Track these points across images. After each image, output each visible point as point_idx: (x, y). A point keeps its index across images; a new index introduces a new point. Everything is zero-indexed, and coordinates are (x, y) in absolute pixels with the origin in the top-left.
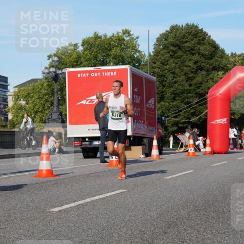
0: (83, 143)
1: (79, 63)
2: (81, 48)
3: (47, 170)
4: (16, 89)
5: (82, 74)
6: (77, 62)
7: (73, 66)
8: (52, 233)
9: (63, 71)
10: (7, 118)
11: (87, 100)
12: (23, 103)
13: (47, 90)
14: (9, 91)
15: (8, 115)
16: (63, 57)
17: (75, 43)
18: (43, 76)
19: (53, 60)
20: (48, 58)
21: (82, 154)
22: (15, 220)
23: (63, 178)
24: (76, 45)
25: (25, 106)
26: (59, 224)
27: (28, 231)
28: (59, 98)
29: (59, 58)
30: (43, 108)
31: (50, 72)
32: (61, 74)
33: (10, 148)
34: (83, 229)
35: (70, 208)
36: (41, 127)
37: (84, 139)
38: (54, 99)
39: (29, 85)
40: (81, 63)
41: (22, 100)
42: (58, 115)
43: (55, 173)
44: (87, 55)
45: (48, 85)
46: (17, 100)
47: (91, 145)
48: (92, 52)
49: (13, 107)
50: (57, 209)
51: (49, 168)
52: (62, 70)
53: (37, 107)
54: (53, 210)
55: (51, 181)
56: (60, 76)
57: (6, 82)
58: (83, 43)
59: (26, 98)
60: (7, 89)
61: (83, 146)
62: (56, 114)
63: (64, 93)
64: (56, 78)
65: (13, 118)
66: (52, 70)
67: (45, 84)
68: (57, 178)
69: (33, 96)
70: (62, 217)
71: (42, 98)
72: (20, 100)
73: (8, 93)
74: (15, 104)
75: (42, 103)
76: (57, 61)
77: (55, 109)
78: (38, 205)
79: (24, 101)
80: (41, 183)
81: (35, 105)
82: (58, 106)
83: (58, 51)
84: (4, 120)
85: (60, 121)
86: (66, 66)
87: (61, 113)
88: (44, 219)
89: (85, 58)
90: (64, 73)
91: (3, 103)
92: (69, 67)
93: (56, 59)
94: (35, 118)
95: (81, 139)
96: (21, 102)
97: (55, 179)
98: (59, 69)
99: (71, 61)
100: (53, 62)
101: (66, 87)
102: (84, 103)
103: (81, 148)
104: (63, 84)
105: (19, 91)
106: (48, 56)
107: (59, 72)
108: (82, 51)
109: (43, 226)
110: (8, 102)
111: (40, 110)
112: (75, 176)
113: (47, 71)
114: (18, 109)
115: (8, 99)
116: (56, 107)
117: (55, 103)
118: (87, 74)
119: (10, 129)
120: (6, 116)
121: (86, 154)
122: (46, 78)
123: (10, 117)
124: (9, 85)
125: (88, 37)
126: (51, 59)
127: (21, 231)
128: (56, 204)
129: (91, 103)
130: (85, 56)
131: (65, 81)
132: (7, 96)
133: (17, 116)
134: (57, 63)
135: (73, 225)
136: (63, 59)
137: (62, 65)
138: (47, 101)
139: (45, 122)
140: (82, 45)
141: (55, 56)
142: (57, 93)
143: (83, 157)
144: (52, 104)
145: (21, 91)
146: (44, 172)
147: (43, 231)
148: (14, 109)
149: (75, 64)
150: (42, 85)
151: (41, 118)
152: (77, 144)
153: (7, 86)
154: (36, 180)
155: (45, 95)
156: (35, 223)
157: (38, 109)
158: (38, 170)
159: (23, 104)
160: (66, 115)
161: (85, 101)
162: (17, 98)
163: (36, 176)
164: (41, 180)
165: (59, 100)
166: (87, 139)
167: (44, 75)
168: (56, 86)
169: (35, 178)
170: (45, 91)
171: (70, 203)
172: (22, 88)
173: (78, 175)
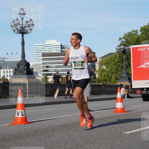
0: (143, 92)
1: (139, 42)
2: (140, 33)
3: (121, 108)
4: (101, 60)
5: (141, 49)
6: (137, 41)
7: (135, 44)
8: (126, 147)
10: (95, 77)
11: (144, 65)
12: (104, 67)
13: (119, 59)
15: (95, 75)
16: (129, 39)
17: (136, 30)
20: (119, 40)
21: (142, 98)
22: (104, 138)
23: (131, 113)
24: (136, 31)
25: (105, 69)
26: (130, 141)
27: (112, 145)
28: (127, 64)
29: (126, 39)
30: (117, 71)
31: (121, 48)
32: (127, 49)
33: (98, 95)
34: (146, 146)
35: (137, 132)
36: (116, 82)
37: (143, 89)
38: (123, 65)
39: (108, 56)
40: (140, 42)
41: (104, 66)
42: (126, 74)
43: (126, 110)
44: (143, 37)
45: (119, 57)
46: (101, 66)
47: (147, 93)
48: (147, 35)
49: (99, 70)
50: (128, 132)
51: (122, 107)
52: (128, 47)
53: (113, 70)
54: (126, 133)
55: (123, 115)
56: (127, 50)
58: (141, 29)
59: (106, 64)
61: (142, 94)
63: (130, 61)
64: (124, 52)
65: (99, 77)
66: (122, 47)
67: (118, 56)
68: (127, 113)
69: (110, 63)
70: (132, 137)
71: (116, 64)
72: (103, 66)
74: (100, 68)
75: (116, 68)
76: (125, 41)
77: (124, 71)
78: (116, 130)
79: (105, 66)
80: (118, 116)
81: (112, 69)
82: (126, 69)
83: (125, 35)
84: (94, 78)
85: (127, 78)
87: (128, 73)
88: (121, 139)
89: (142, 39)
90: (129, 49)
91: (93, 68)
92: (132, 45)
93: (124, 40)
94: (112, 76)
95: (141, 89)
96: (103, 67)
97: (126, 114)
98: (126, 46)
99: (134, 41)
100: (123, 42)
101: (130, 57)
102: (143, 67)
103: (141, 95)
104: (128, 55)
105: (102, 61)
106: (119, 38)
107: (126, 48)
108: (140, 34)
109: (121, 142)
110: (95, 67)
111: (115, 71)
112: (138, 112)
113: (119, 48)
114: (102, 71)
115: (96, 66)
116: (124, 70)
117: (124, 67)
118: (144, 49)
119: (97, 83)
120: (95, 76)
121: (144, 99)
122: (118, 52)
123: (97, 76)
125: (144, 26)
126: (121, 41)
127: (107, 145)
128: (128, 129)
129: (147, 67)
130: (142, 37)
131: (130, 54)
132: (95, 64)
133: (101, 76)
134: (125, 43)
135: (140, 143)
137: (128, 44)
138: (119, 66)
139: (118, 79)
140: (141, 31)
141: (124, 38)
142: (125, 61)
143: (142, 100)
144: (122, 68)
145: (103, 61)
146: (119, 109)
147: (121, 145)
148: (99, 71)
149: (136, 42)
150: (116, 56)
151: (115, 76)
152: (139, 92)
154: (114, 114)
155: (118, 62)
156: (116, 140)
157: (114, 71)
158: (115, 108)
159: (104, 68)
160: (131, 74)
161: (143, 65)
163: (114, 112)
164: (117, 114)
165: (126, 65)
166: (145, 89)
167: (117, 50)
168: (124, 57)
169: (114, 113)
170: (118, 60)
171: (136, 129)
172: (104, 59)
173: (140, 111)
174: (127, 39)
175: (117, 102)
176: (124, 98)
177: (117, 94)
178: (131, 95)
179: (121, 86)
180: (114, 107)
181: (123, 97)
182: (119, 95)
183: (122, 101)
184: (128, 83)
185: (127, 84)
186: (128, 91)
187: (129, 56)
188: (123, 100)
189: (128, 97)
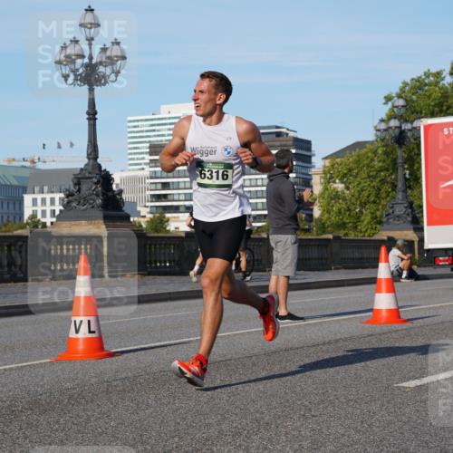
1: (445, 108)
2: (448, 80)
3: (389, 311)
4: (328, 163)
5: (451, 129)
6: (440, 105)
7: (433, 115)
8: (406, 428)
9: (415, 124)
10: (312, 215)
12: (339, 186)
13: (384, 161)
14: (314, 167)
15: (312, 210)
16: (414, 97)
17: (438, 70)
18: (376, 135)
19: (396, 104)
20: (384, 101)
22: (337, 401)
23: (419, 325)
24: (438, 75)
25: (342, 192)
26: (418, 411)
27: (362, 422)
28: (407, 176)
29: (406, 100)
30: (377, 196)
31: (391, 128)
32: (410, 130)
33: (319, 270)
36: (373, 232)
38: (396, 179)
39: (350, 153)
40: (449, 107)
41: (337, 181)
42: (406, 207)
43: (404, 316)
45: (386, 153)
46: (329, 183)
49: (322, 195)
50: (412, 384)
51: (393, 306)
52: (412, 122)
53: (365, 194)
54: (405, 384)
55: (397, 331)
56: (409, 134)
57: (309, 149)
58: (452, 68)
59: (343, 178)
60: (310, 162)
62: (402, 206)
63: (417, 165)
64: (401, 138)
65: (322, 215)
66: (394, 123)
67: (380, 151)
68: (408, 325)
69: (357, 174)
70: (424, 398)
71: (375, 177)
72: (334, 182)
73: (313, 170)
74: (326, 189)
75: (374, 187)
76: (403, 106)
77: (400, 196)
78: (375, 375)
79: (342, 183)
80: (380, 334)
81: (362, 190)
82: (405, 191)
83: (404, 87)
84: (306, 219)
85: (409, 219)
86: (420, 114)
87: (411, 204)
88: (389, 402)
90: (417, 129)
92: (426, 117)
93: (401, 102)
94: (362, 213)
95: (451, 252)
96: (335, 185)
97: (404, 327)
98: (406, 121)
99: (429, 105)
100: (395, 109)
101: (419, 154)
103: (452, 269)
104: (413, 149)
105: (333, 166)
106: (385, 97)
107: (407, 126)
108: (450, 85)
109: (389, 413)
110: (312, 187)
111: (372, 199)
112: (443, 323)
113: (383, 126)
114: (332, 199)
115: (313, 181)
116: (401, 193)
117: (400, 185)
119: (318, 235)
120: (310, 212)
122: (382, 140)
123: (317, 212)
124: (314, 155)
126: (390, 104)
127: (348, 422)
128: (411, 374)
131: (419, 145)
132: (310, 175)
133: (329, 212)
134: (403, 110)
136: (414, 102)
137: (412, 113)
138: (383, 181)
139: (380, 223)
140: (451, 74)
141: (399, 96)
142: (403, 166)
144: (394, 187)
145: (336, 166)
146: (384, 314)
147: (389, 423)
148: (323, 198)
149: (437, 109)
150: (375, 153)
151: (373, 213)
152: (444, 261)
153: (310, 157)
154: (369, 328)
155: (382, 171)
156: (374, 407)
157: (368, 197)
158: (371, 310)
159: (339, 189)
160: (421, 207)
162: (329, 177)
163: (368, 322)
164: (377, 328)
165: (406, 180)
167: (379, 133)
168: (401, 154)
169: (367, 325)
170: (381, 164)
172: (338, 160)
173: (448, 319)
174: (408, 99)
175: (379, 291)
176: (397, 278)
177: (377, 267)
178: (420, 271)
179: (391, 243)
180: (369, 307)
181: (396, 276)
182: (383, 272)
183: (391, 289)
184: (411, 235)
185: (409, 238)
186: (411, 258)
187: (416, 151)
188: (396, 284)
189: (412, 275)
